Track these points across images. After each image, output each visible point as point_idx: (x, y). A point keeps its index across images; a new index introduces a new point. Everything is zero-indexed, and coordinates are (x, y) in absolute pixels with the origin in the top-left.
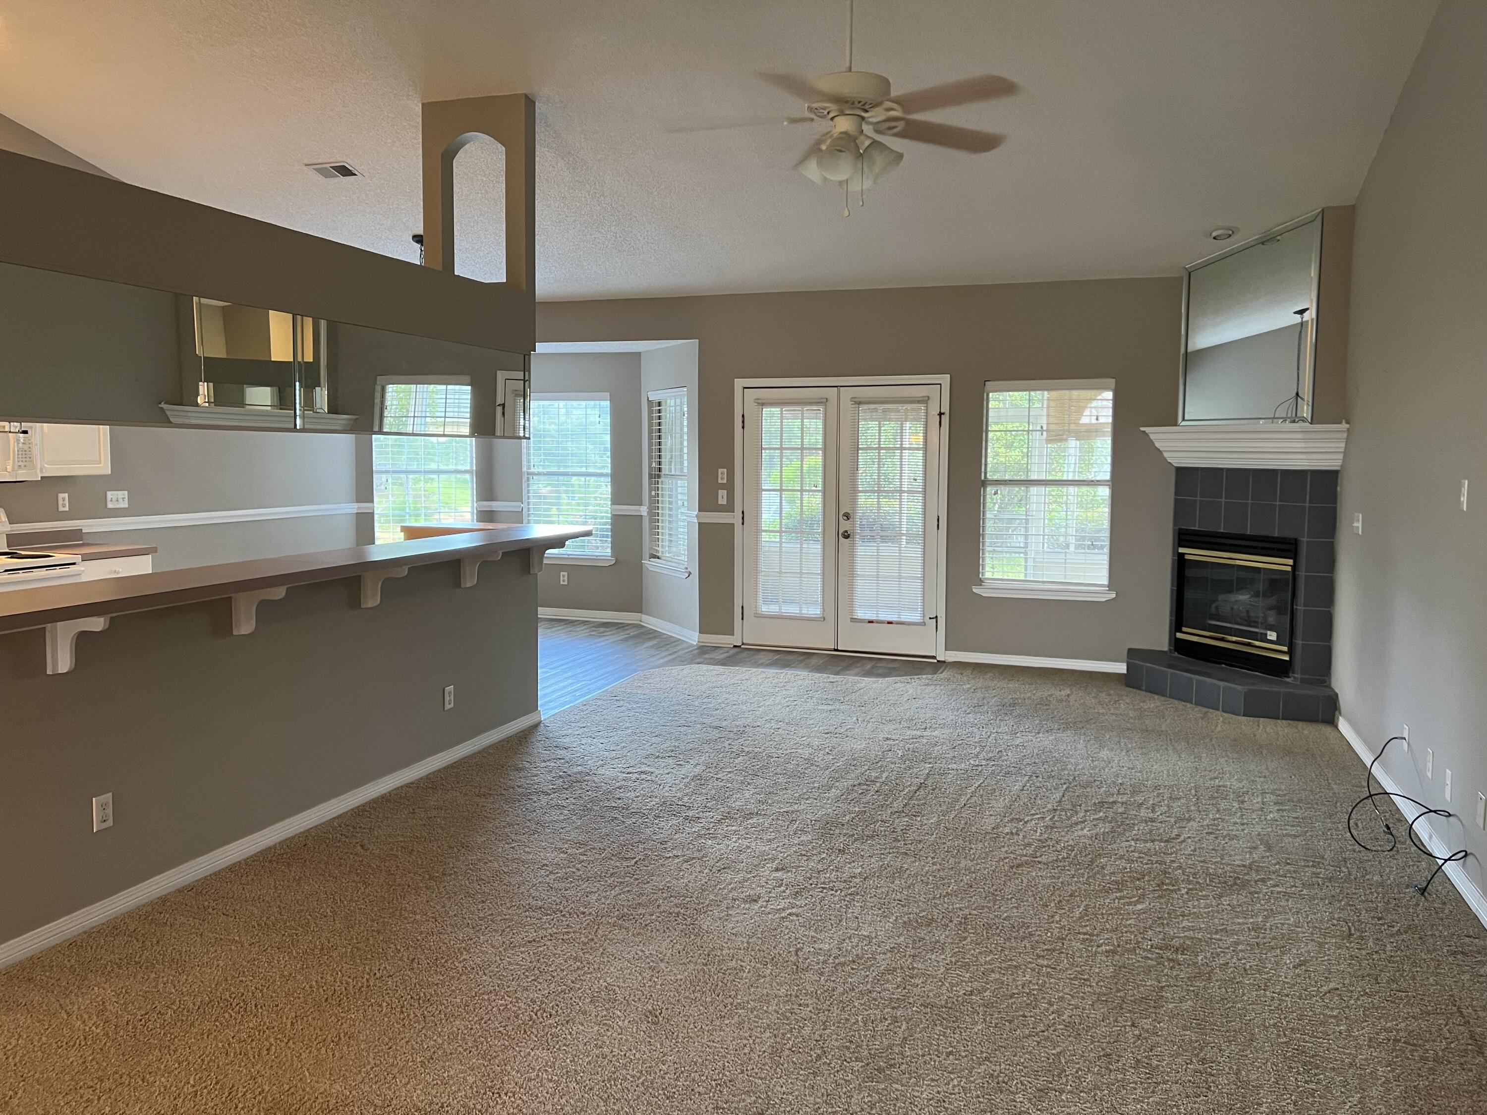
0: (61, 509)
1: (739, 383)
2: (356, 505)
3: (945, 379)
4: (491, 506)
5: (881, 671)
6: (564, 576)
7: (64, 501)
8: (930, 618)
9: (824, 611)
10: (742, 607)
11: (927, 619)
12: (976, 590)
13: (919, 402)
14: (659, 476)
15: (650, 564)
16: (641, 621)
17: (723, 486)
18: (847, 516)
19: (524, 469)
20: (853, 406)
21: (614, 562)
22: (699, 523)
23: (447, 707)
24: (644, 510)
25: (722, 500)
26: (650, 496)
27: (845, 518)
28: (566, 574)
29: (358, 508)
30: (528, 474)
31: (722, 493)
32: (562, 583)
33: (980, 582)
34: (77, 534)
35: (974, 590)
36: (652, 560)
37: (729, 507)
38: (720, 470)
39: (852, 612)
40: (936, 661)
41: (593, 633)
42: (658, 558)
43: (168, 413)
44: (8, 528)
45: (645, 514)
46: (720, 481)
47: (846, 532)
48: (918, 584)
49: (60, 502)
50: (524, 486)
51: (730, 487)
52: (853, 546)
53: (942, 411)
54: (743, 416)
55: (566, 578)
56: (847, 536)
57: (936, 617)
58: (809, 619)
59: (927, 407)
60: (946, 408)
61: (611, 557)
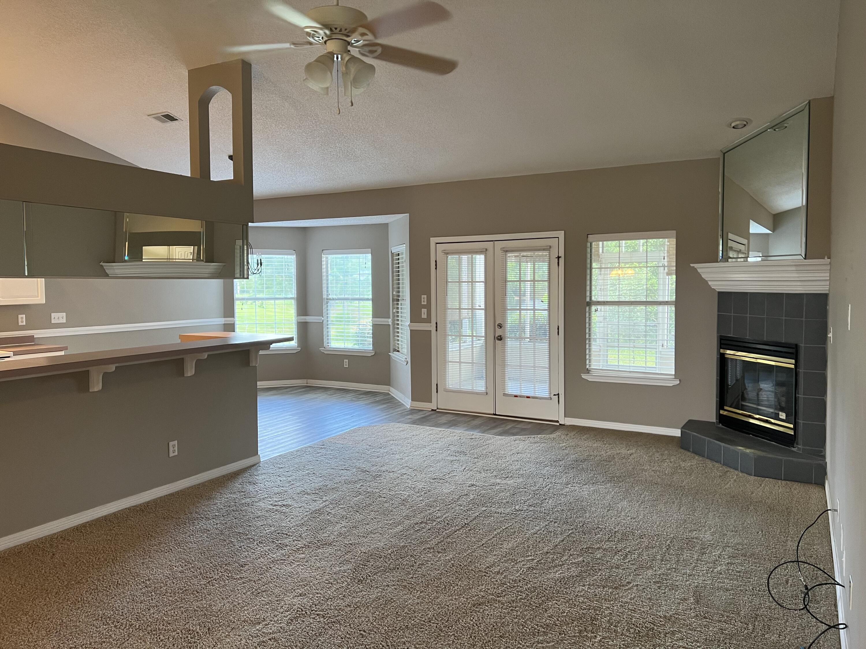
0: (20, 324)
1: (433, 240)
2: (223, 319)
3: (561, 234)
4: (305, 319)
5: (515, 431)
6: (346, 362)
7: (22, 319)
8: (554, 395)
9: (487, 388)
10: (437, 385)
11: (552, 396)
12: (584, 376)
13: (544, 250)
14: (398, 300)
15: (394, 355)
16: (389, 391)
17: (424, 307)
18: (500, 326)
19: (325, 296)
20: (503, 253)
21: (373, 354)
22: (411, 330)
23: (171, 455)
24: (390, 321)
25: (424, 316)
26: (393, 313)
27: (499, 327)
28: (347, 360)
29: (225, 321)
30: (327, 299)
31: (424, 311)
32: (345, 366)
33: (588, 371)
34: (31, 339)
35: (583, 377)
36: (394, 352)
37: (428, 320)
38: (423, 296)
39: (504, 389)
40: (558, 424)
41: (353, 399)
42: (398, 351)
43: (105, 267)
45: (390, 324)
46: (423, 303)
47: (501, 336)
48: (547, 371)
49: (20, 320)
50: (324, 307)
51: (428, 306)
52: (504, 345)
53: (559, 256)
54: (436, 261)
55: (347, 363)
56: (500, 338)
57: (558, 394)
58: (477, 394)
59: (550, 253)
60: (562, 254)
61: (373, 350)
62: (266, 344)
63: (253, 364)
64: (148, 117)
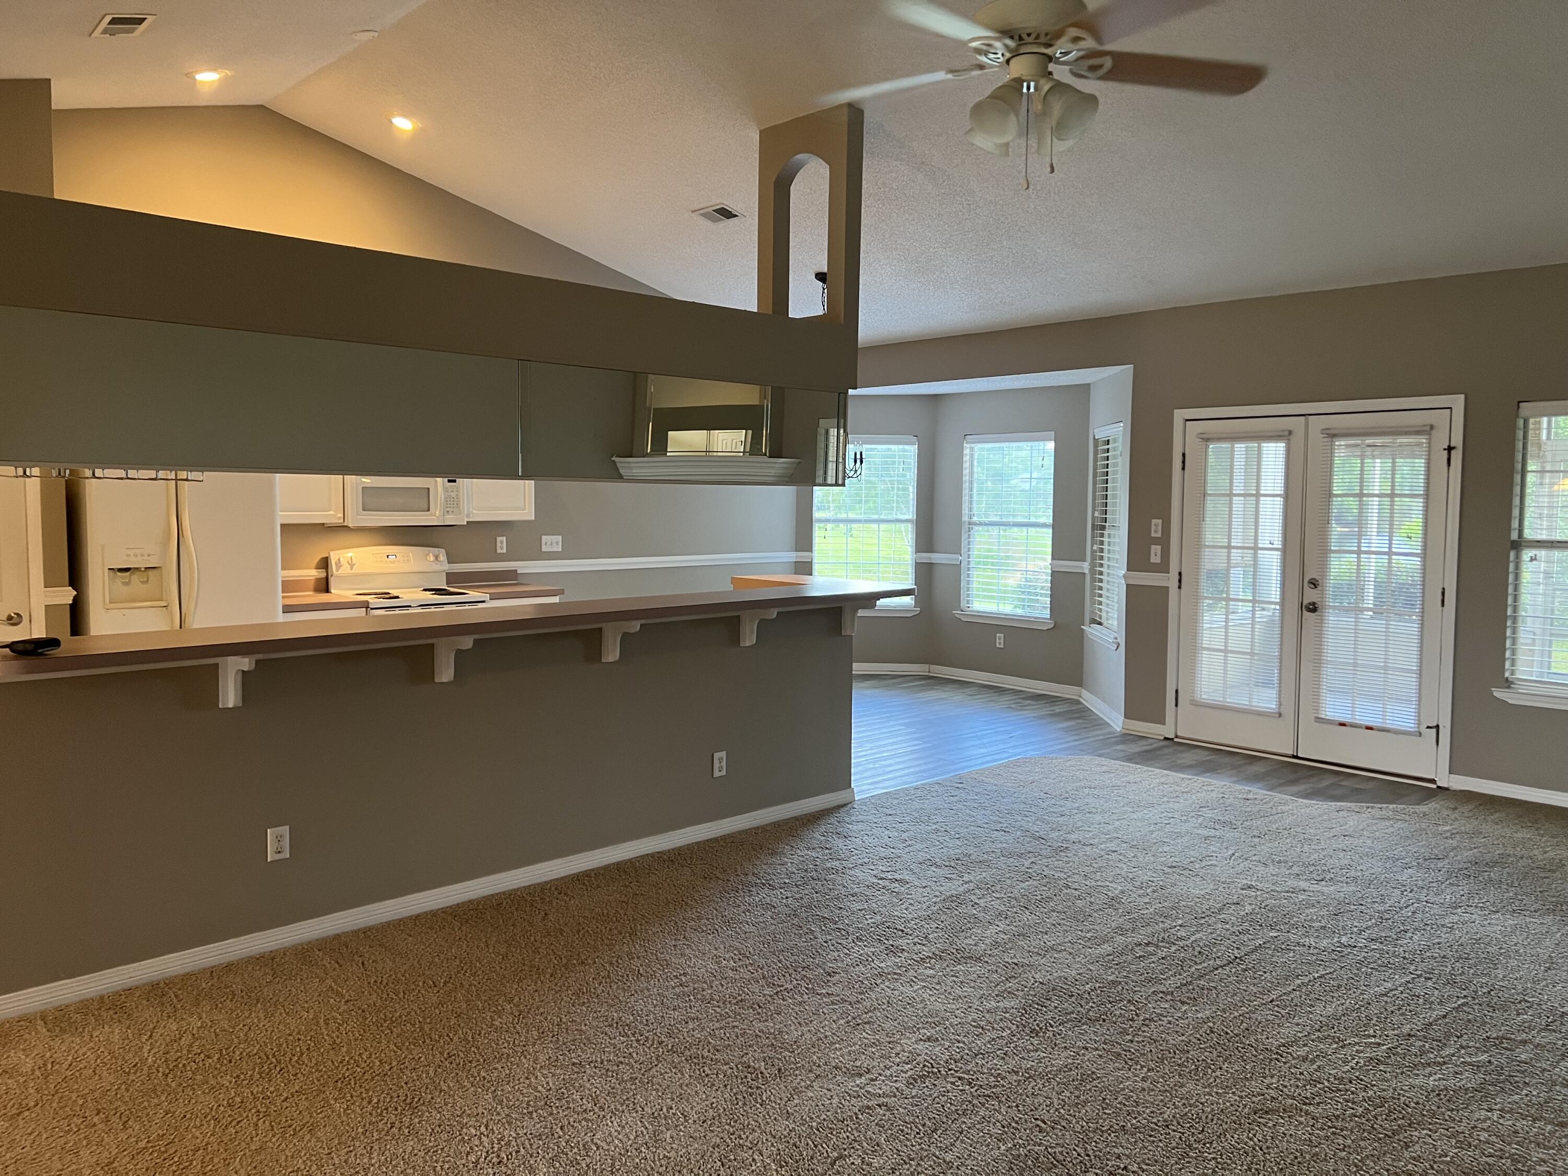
0: (499, 551)
1: (1180, 415)
2: (794, 554)
3: (1458, 402)
4: (930, 558)
5: (1338, 792)
6: (1000, 638)
7: (502, 544)
8: (1428, 727)
9: (1280, 705)
10: (1177, 691)
11: (1423, 729)
12: (1498, 693)
13: (1418, 433)
14: (1103, 528)
15: (1091, 630)
16: (1080, 697)
17: (1156, 541)
18: (1314, 584)
19: (965, 519)
20: (1326, 440)
21: (1052, 626)
22: (1127, 585)
23: (717, 774)
24: (1085, 567)
25: (1155, 558)
26: (1093, 552)
27: (1313, 586)
28: (1002, 635)
29: (797, 557)
30: (970, 523)
31: (1156, 549)
32: (998, 646)
33: (1508, 684)
34: (512, 575)
35: (1495, 694)
36: (1092, 625)
37: (1164, 567)
38: (1154, 521)
39: (1317, 707)
40: (1434, 786)
41: (1013, 706)
42: (1100, 624)
43: (618, 465)
44: (447, 567)
45: (1087, 571)
46: (1153, 535)
47: (1314, 604)
48: (1413, 680)
49: (499, 545)
50: (964, 537)
51: (1164, 541)
52: (1321, 623)
53: (1452, 445)
54: (1184, 455)
55: (1002, 641)
56: (1313, 608)
57: (1438, 726)
58: (1259, 714)
59: (1430, 439)
60: (1457, 441)
61: (1050, 619)
62: (870, 599)
63: (846, 631)
64: (693, 215)
